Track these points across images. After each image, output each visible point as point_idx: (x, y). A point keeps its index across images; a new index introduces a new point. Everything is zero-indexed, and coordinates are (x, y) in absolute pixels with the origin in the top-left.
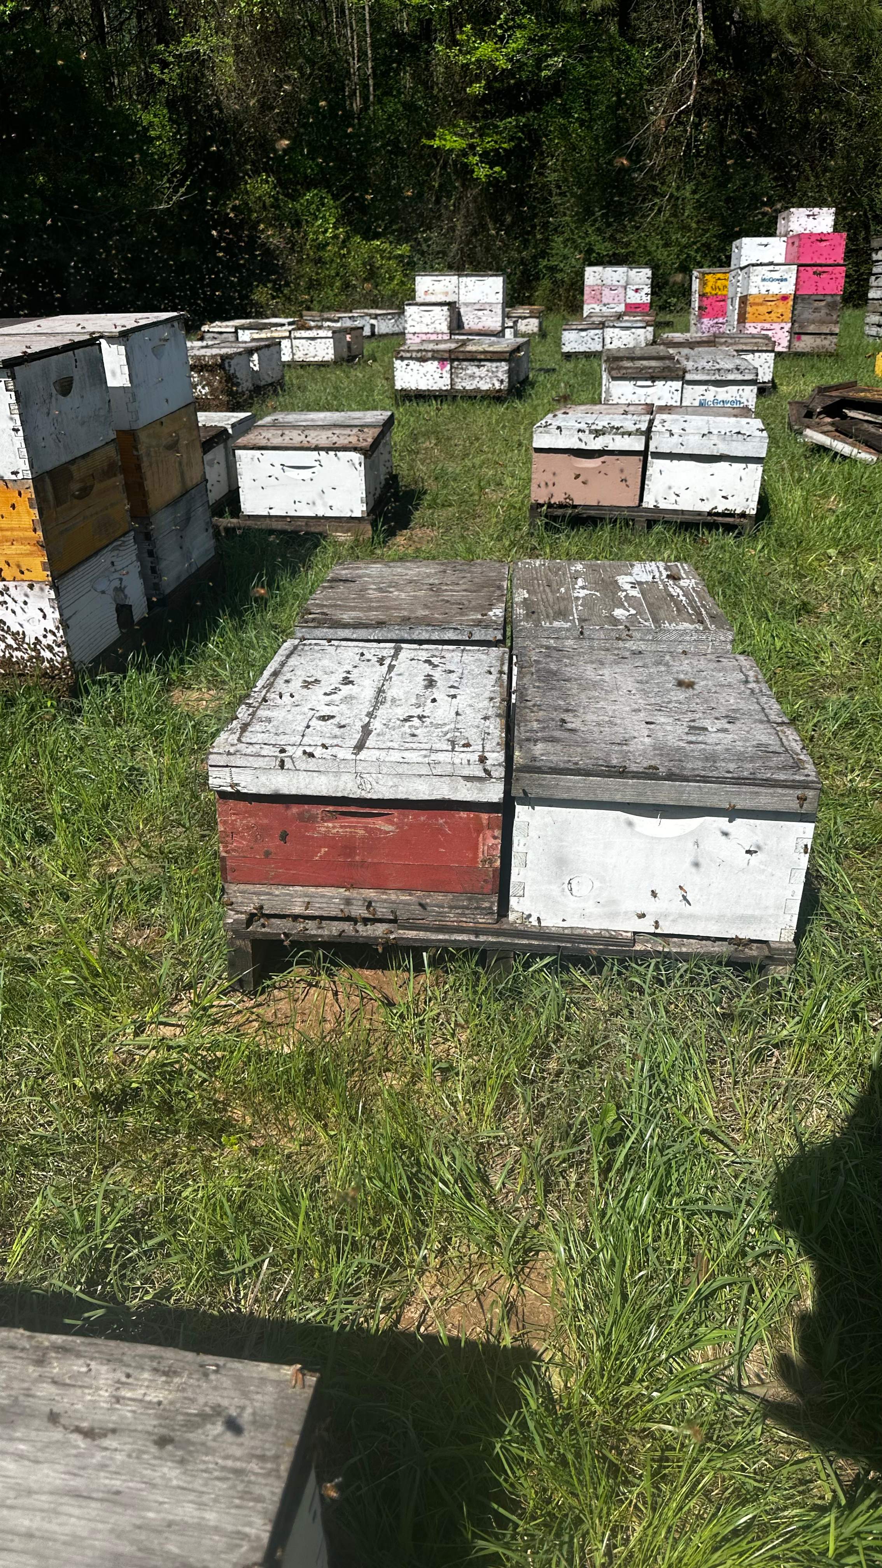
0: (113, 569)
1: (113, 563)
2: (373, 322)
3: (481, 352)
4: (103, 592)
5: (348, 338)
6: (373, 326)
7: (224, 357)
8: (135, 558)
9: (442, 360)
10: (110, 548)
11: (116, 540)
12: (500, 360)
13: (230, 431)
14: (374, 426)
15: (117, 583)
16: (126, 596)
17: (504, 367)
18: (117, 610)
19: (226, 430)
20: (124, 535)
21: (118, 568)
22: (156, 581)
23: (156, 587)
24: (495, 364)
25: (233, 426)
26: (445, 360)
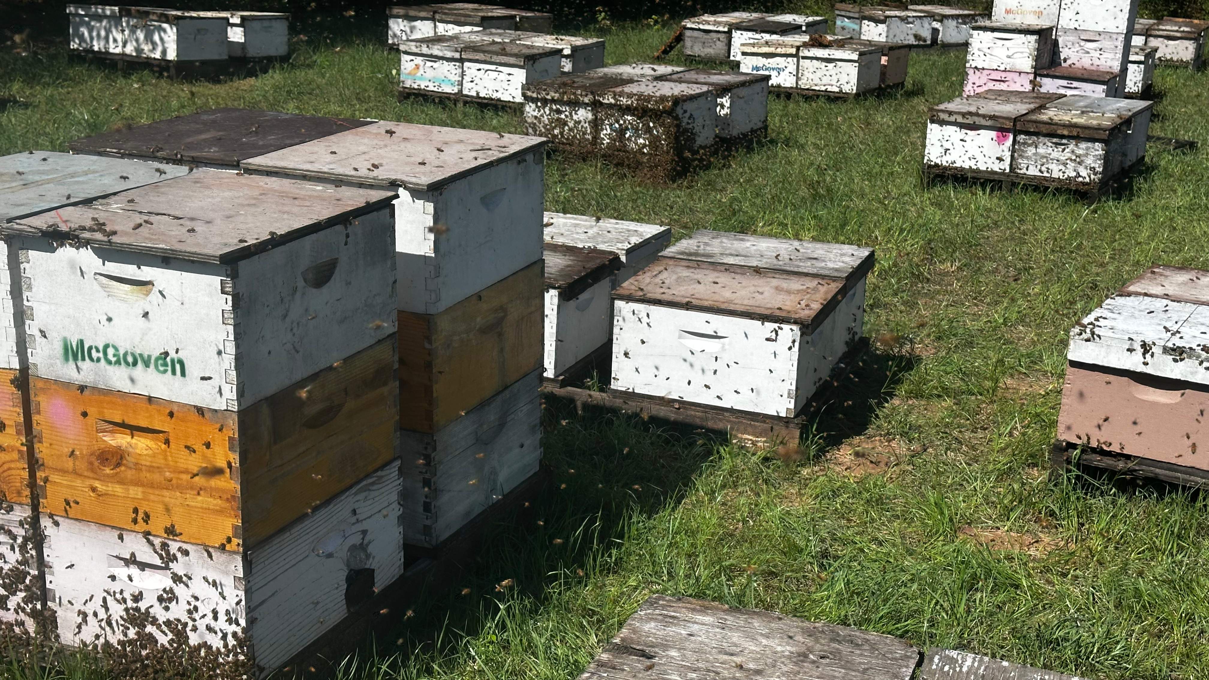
0: (353, 520)
1: (354, 512)
2: (936, 25)
3: (1064, 126)
4: (330, 556)
5: (884, 60)
6: (935, 31)
7: (677, 101)
8: (394, 497)
9: (1002, 131)
10: (354, 490)
11: (367, 476)
12: (1093, 140)
13: (623, 259)
14: (834, 279)
15: (356, 539)
16: (368, 556)
17: (1098, 149)
18: (349, 579)
19: (617, 257)
20: (382, 467)
21: (361, 517)
22: (428, 522)
23: (427, 530)
24: (1083, 145)
25: (629, 252)
26: (1008, 130)
